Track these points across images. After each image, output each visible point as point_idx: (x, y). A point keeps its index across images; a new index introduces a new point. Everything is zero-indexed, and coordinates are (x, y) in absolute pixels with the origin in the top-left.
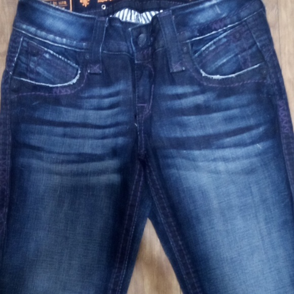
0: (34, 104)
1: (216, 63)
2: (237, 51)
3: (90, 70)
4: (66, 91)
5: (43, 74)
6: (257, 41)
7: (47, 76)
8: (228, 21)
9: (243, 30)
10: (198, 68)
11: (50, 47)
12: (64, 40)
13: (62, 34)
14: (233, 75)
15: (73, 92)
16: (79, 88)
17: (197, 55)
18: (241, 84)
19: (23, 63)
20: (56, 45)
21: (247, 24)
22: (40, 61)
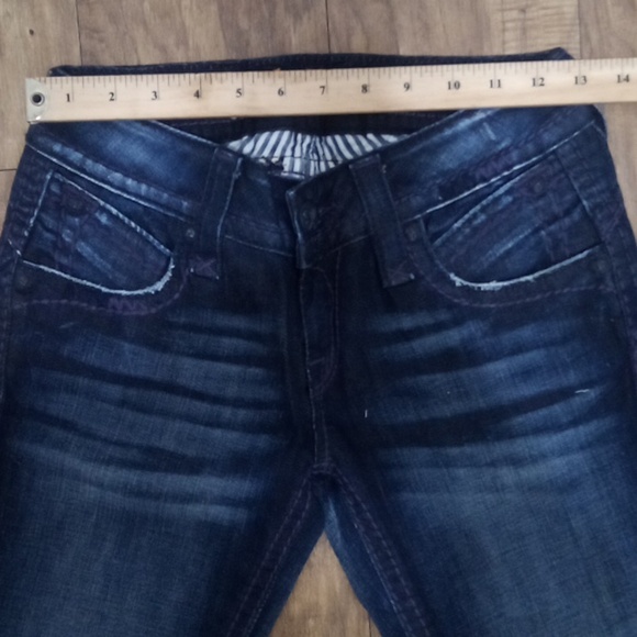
0: (63, 326)
1: (490, 252)
2: (538, 221)
3: (195, 268)
4: (139, 308)
5: (90, 259)
6: (581, 196)
7: (99, 266)
8: (514, 155)
9: (551, 172)
10: (445, 270)
11: (111, 199)
12: (144, 188)
13: (140, 174)
14: (530, 278)
15: (153, 311)
16: (169, 303)
17: (438, 242)
18: (548, 294)
19: (48, 230)
20: (125, 195)
21: (558, 160)
22: (86, 228)
